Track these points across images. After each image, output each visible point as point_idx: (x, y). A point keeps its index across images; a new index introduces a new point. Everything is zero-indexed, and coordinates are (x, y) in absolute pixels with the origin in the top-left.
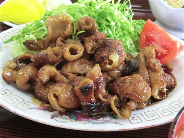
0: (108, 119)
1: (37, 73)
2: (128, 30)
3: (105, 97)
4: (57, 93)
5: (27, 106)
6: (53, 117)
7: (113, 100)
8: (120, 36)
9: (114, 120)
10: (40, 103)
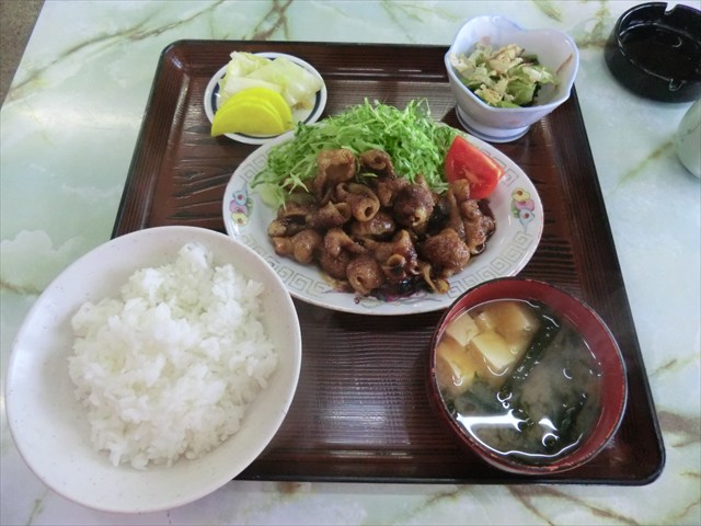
0: (422, 294)
1: (323, 241)
2: (431, 158)
3: (416, 269)
4: (362, 277)
5: (320, 290)
6: (358, 301)
7: (427, 270)
8: (420, 167)
9: (429, 295)
10: (334, 281)
